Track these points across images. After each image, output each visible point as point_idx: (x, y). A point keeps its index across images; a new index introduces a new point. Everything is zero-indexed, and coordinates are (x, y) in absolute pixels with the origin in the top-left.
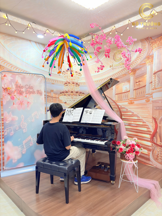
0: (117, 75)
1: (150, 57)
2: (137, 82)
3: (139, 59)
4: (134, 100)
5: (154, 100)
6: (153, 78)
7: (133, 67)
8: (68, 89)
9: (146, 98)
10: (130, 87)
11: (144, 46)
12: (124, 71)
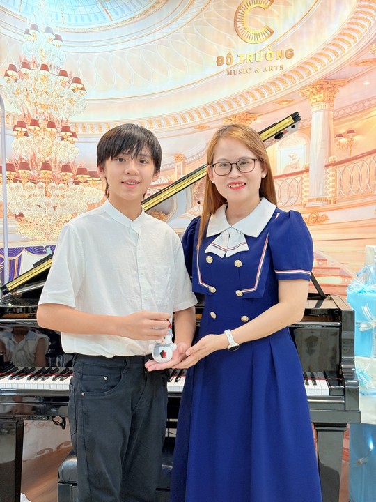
0: (251, 100)
2: (340, 136)
3: (352, 41)
4: (328, 206)
7: (325, 73)
8: (30, 153)
10: (308, 152)
12: (281, 86)
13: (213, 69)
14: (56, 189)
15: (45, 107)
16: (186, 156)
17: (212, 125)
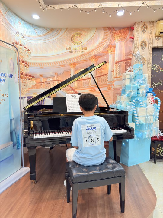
0: (76, 59)
1: (112, 47)
2: (99, 70)
3: (102, 47)
5: (115, 87)
6: (115, 67)
9: (107, 85)
11: (107, 35)
12: (84, 57)
13: (65, 51)
15: (21, 57)
17: (65, 65)
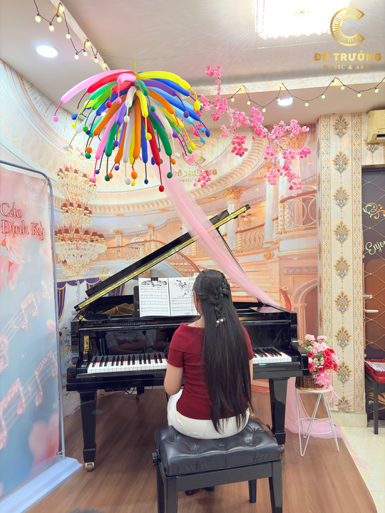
2: (244, 217)
3: (249, 167)
4: (238, 254)
5: (282, 254)
6: (280, 209)
7: (235, 183)
8: (69, 223)
9: (263, 250)
14: (82, 245)
15: (76, 195)
16: (155, 226)
17: (170, 209)
